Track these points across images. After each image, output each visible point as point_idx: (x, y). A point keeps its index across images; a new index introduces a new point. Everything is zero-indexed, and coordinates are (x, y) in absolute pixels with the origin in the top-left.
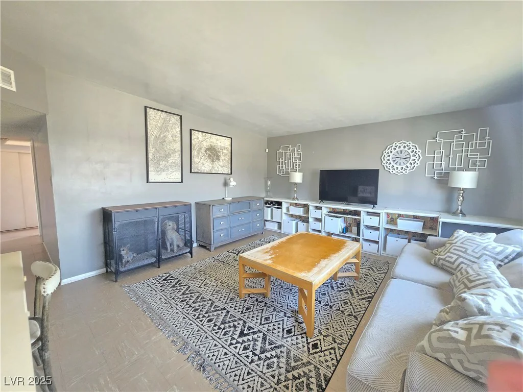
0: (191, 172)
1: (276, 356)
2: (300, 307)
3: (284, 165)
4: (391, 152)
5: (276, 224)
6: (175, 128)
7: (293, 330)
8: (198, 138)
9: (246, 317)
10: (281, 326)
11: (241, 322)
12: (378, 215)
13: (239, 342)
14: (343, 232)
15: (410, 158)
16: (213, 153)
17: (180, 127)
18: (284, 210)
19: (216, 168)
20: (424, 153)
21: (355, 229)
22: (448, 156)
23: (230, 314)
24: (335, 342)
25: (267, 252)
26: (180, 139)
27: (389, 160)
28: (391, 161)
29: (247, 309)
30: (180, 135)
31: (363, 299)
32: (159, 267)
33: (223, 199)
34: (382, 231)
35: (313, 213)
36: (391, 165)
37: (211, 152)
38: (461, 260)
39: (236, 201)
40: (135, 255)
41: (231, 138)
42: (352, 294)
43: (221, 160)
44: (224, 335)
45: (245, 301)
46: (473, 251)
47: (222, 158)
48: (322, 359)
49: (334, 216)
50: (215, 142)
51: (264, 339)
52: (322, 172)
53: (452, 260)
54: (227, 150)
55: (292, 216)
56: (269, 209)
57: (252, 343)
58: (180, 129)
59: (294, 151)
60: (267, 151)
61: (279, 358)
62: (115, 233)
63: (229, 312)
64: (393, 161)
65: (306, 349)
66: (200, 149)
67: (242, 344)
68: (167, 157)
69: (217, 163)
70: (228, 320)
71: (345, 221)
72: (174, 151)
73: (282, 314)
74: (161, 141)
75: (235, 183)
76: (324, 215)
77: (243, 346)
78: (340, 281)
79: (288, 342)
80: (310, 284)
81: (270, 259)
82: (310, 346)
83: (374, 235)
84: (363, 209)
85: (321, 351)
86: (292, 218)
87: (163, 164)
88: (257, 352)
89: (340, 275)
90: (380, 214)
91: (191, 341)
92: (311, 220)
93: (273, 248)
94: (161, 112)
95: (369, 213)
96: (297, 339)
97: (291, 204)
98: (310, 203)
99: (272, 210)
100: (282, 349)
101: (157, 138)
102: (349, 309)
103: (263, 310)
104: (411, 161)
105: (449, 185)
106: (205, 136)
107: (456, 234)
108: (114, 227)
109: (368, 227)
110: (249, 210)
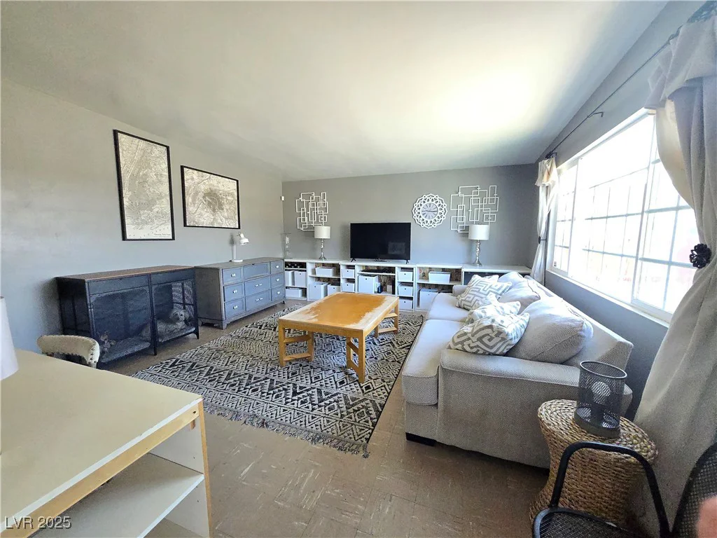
0: (185, 225)
1: (335, 401)
2: (349, 362)
3: (306, 218)
4: (421, 205)
5: (300, 291)
6: (160, 164)
7: (345, 381)
8: (192, 179)
9: (295, 380)
10: (333, 380)
11: (291, 385)
12: (411, 270)
13: (295, 400)
14: (378, 292)
15: (437, 211)
16: (214, 200)
17: (167, 163)
18: (309, 273)
19: (219, 221)
20: (449, 207)
21: (389, 287)
22: (468, 210)
23: (275, 383)
24: (384, 382)
25: (309, 313)
26: (167, 180)
27: (419, 213)
28: (421, 214)
29: (293, 374)
30: (167, 174)
31: (404, 348)
32: (155, 354)
33: (231, 261)
34: (415, 286)
35: (345, 274)
36: (421, 219)
37: (211, 199)
38: (476, 298)
39: (250, 264)
40: (113, 344)
41: (237, 181)
42: (394, 346)
43: (225, 210)
44: (276, 398)
45: (288, 368)
46: (483, 290)
47: (226, 207)
48: (376, 394)
49: (368, 275)
50: (216, 185)
51: (319, 392)
52: (353, 225)
53: (470, 299)
54: (233, 197)
55: (319, 279)
56: (290, 272)
57: (308, 397)
58: (167, 165)
59: (318, 200)
60: (283, 199)
61: (337, 402)
62: (91, 310)
63: (273, 380)
64: (423, 214)
65: (360, 391)
66: (197, 193)
67: (298, 400)
68: (150, 204)
69: (220, 214)
70: (275, 386)
71: (380, 280)
72: (160, 197)
73: (331, 372)
74: (141, 181)
75: (246, 240)
76: (357, 275)
77: (300, 401)
78: (381, 337)
79: (343, 390)
80: (361, 332)
81: (315, 318)
82: (364, 388)
83: (407, 291)
84: (397, 265)
85: (374, 390)
86: (319, 282)
87: (144, 214)
88: (316, 402)
89: (380, 331)
90: (413, 269)
91: (241, 409)
92: (342, 281)
93: (313, 309)
94: (138, 140)
95: (403, 269)
96: (350, 386)
97: (317, 265)
98: (341, 263)
99: (293, 274)
100: (339, 395)
101: (133, 178)
102: (392, 357)
103: (310, 372)
104: (438, 215)
105: (469, 238)
106: (203, 177)
107: (473, 279)
108: (88, 302)
109: (403, 284)
110: (268, 274)
